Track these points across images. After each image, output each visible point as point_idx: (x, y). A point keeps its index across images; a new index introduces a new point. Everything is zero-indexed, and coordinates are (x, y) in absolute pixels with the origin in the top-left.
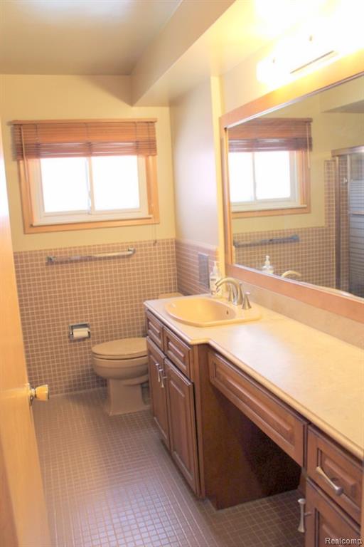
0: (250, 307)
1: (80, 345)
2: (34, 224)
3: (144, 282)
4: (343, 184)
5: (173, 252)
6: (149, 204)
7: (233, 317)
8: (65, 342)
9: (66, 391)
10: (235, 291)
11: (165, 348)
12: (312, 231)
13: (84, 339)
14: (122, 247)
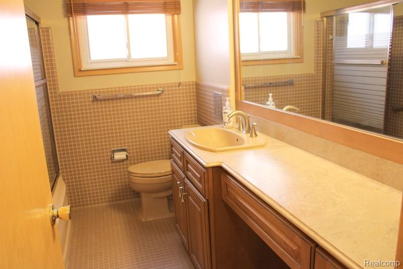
0: (256, 136)
1: (120, 165)
2: (82, 69)
3: (170, 116)
4: (329, 40)
5: (193, 92)
6: (175, 54)
7: (242, 144)
8: (108, 163)
9: (109, 201)
10: (244, 123)
11: (185, 169)
12: (304, 77)
13: (123, 160)
14: (154, 88)
